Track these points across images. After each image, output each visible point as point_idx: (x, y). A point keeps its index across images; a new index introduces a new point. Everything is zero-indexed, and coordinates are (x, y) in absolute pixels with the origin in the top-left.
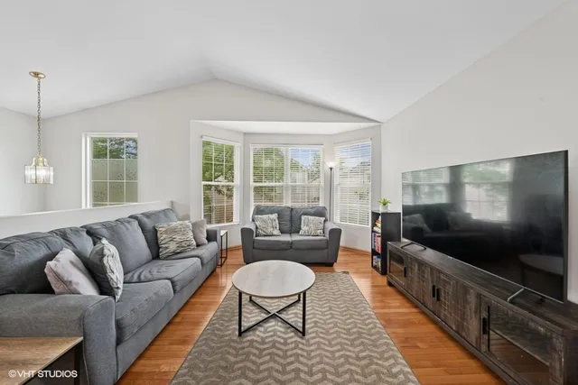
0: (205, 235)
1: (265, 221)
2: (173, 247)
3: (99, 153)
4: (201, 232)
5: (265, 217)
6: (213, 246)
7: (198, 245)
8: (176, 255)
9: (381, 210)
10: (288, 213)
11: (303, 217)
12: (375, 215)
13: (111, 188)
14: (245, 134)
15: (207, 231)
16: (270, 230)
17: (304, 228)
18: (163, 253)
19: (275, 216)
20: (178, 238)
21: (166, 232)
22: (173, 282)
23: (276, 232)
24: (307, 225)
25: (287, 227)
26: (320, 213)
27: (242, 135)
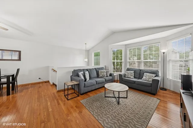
0: (109, 74)
2: (101, 76)
3: (95, 56)
4: (108, 73)
5: (129, 72)
6: (111, 77)
7: (107, 76)
8: (101, 77)
10: (139, 71)
11: (145, 73)
13: (97, 63)
15: (110, 74)
16: (129, 76)
17: (144, 77)
18: (99, 76)
19: (133, 72)
20: (102, 74)
21: (100, 72)
22: (96, 82)
23: (132, 77)
24: (146, 77)
25: (137, 77)
27: (125, 46)
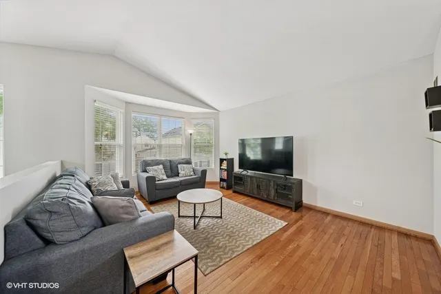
1: (156, 170)
5: (154, 167)
9: (224, 157)
10: (169, 164)
11: (179, 166)
12: (222, 160)
14: (126, 102)
16: (161, 177)
19: (161, 166)
23: (165, 177)
24: (183, 170)
25: (170, 173)
26: (188, 162)
27: (125, 104)
